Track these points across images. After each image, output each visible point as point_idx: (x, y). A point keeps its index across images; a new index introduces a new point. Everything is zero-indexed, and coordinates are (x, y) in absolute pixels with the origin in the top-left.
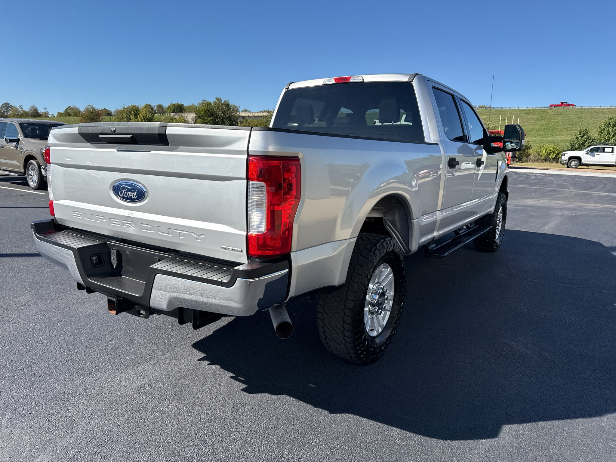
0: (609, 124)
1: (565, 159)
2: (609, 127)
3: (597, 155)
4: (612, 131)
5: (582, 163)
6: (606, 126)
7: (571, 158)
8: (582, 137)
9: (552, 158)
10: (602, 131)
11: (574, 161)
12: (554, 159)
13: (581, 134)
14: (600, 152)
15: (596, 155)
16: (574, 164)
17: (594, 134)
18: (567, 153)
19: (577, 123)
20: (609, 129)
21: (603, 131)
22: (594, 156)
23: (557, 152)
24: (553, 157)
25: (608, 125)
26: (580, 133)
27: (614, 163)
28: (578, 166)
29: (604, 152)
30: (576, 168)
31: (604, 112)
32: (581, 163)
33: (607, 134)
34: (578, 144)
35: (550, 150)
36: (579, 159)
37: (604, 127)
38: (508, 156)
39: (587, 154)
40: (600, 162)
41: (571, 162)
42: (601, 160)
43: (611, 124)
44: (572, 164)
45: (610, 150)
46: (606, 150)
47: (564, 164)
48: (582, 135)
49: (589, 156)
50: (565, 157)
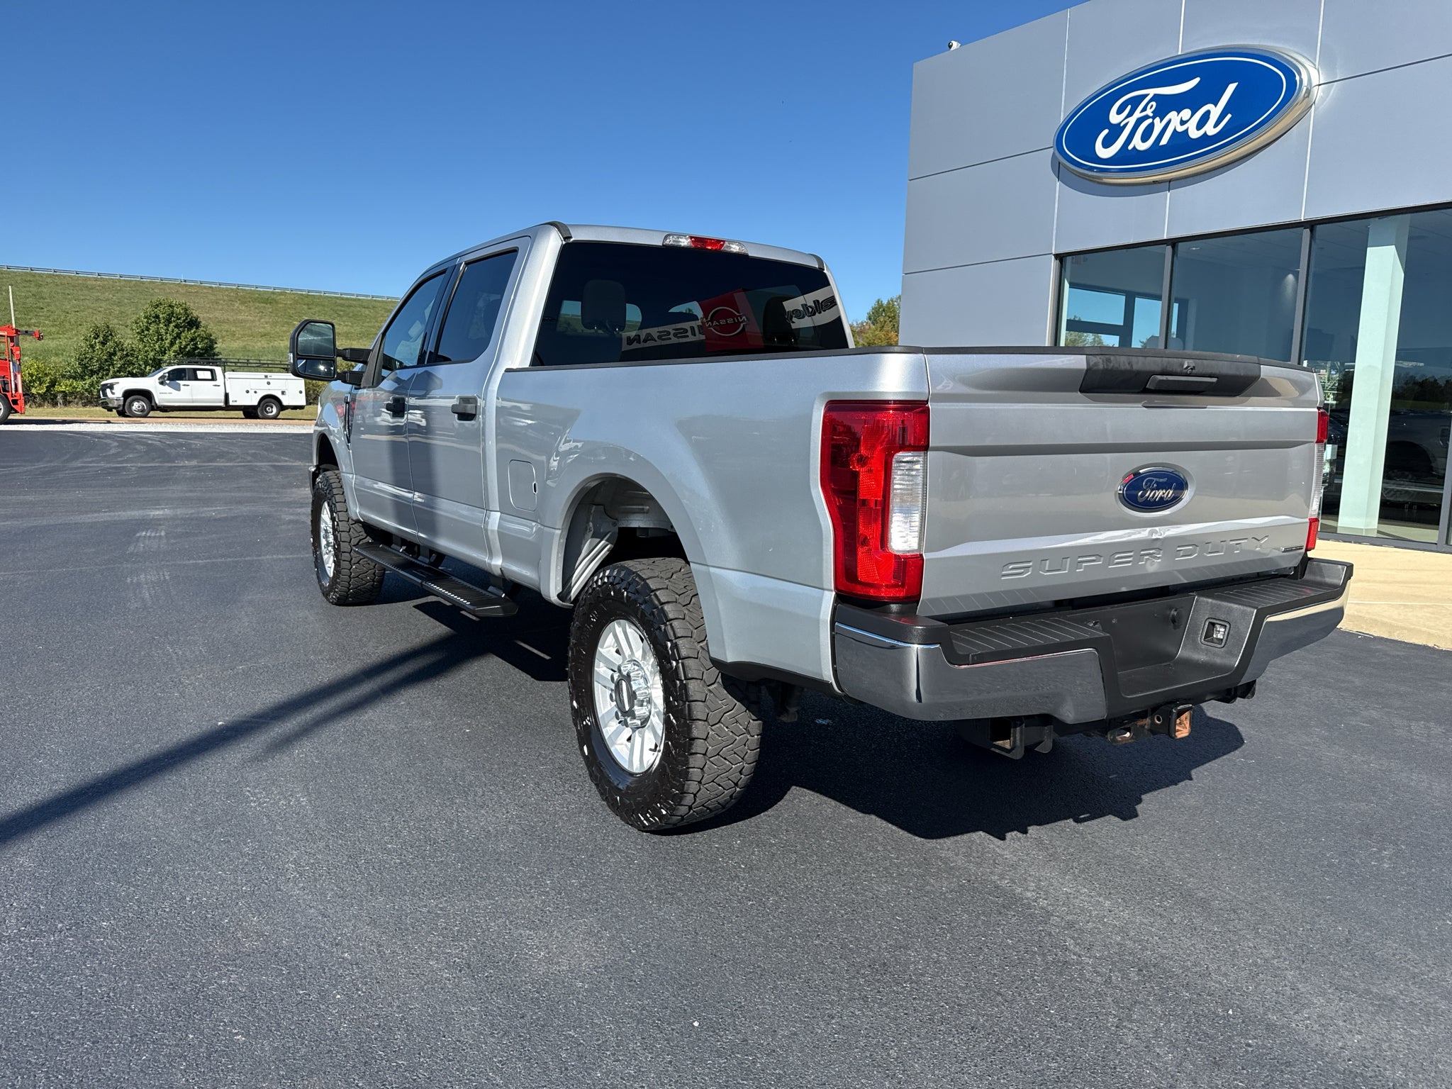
0: (157, 317)
1: (114, 397)
2: (158, 324)
3: (184, 385)
4: (166, 333)
5: (156, 404)
6: (150, 321)
7: (128, 394)
8: (103, 344)
9: (38, 394)
10: (143, 331)
11: (138, 400)
12: (43, 396)
13: (98, 336)
14: (189, 380)
15: (182, 387)
16: (139, 407)
17: (128, 339)
18: (118, 383)
19: (37, 308)
20: (158, 328)
21: (146, 332)
22: (178, 389)
23: (48, 379)
24: (40, 392)
25: (153, 320)
26: (97, 334)
27: (221, 402)
28: (149, 413)
29: (196, 379)
30: (145, 416)
31: (90, 287)
32: (153, 404)
33: (158, 340)
34: (97, 361)
35: (31, 375)
36: (146, 395)
37: (147, 322)
38: (14, 392)
39: (162, 383)
40: (193, 402)
41: (131, 404)
42: (194, 398)
43: (161, 316)
44: (134, 408)
45: (208, 375)
46: (200, 374)
47: (110, 410)
48: (101, 338)
49: (166, 389)
50: (113, 391)
